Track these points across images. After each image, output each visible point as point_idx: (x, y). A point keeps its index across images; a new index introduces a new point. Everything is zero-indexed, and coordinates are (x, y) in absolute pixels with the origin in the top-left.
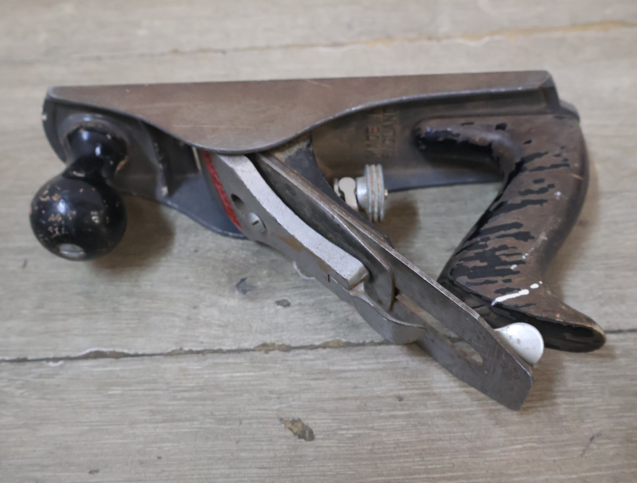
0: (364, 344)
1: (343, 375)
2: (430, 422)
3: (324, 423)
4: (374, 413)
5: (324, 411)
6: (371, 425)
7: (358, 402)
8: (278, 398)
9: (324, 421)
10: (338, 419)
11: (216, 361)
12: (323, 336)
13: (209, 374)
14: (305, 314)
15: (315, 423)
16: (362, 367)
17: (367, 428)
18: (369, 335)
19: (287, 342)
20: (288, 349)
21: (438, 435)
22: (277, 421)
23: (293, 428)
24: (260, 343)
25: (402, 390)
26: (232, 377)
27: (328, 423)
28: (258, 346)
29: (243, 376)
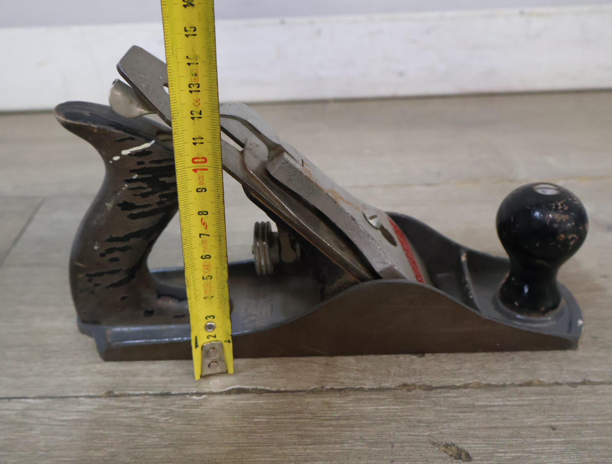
0: (504, 386)
1: (489, 409)
2: (589, 448)
3: (479, 447)
4: (529, 440)
5: (477, 437)
6: (529, 450)
7: (510, 431)
8: (427, 426)
9: (479, 445)
10: (493, 444)
11: (359, 397)
12: (463, 379)
13: (353, 407)
14: (441, 362)
15: (470, 447)
16: (507, 403)
17: (524, 452)
18: (508, 379)
19: (428, 383)
20: (429, 388)
21: (601, 458)
22: (431, 445)
23: (447, 450)
24: (401, 384)
25: (553, 421)
26: (377, 409)
27: (483, 447)
28: (399, 386)
29: (387, 409)
